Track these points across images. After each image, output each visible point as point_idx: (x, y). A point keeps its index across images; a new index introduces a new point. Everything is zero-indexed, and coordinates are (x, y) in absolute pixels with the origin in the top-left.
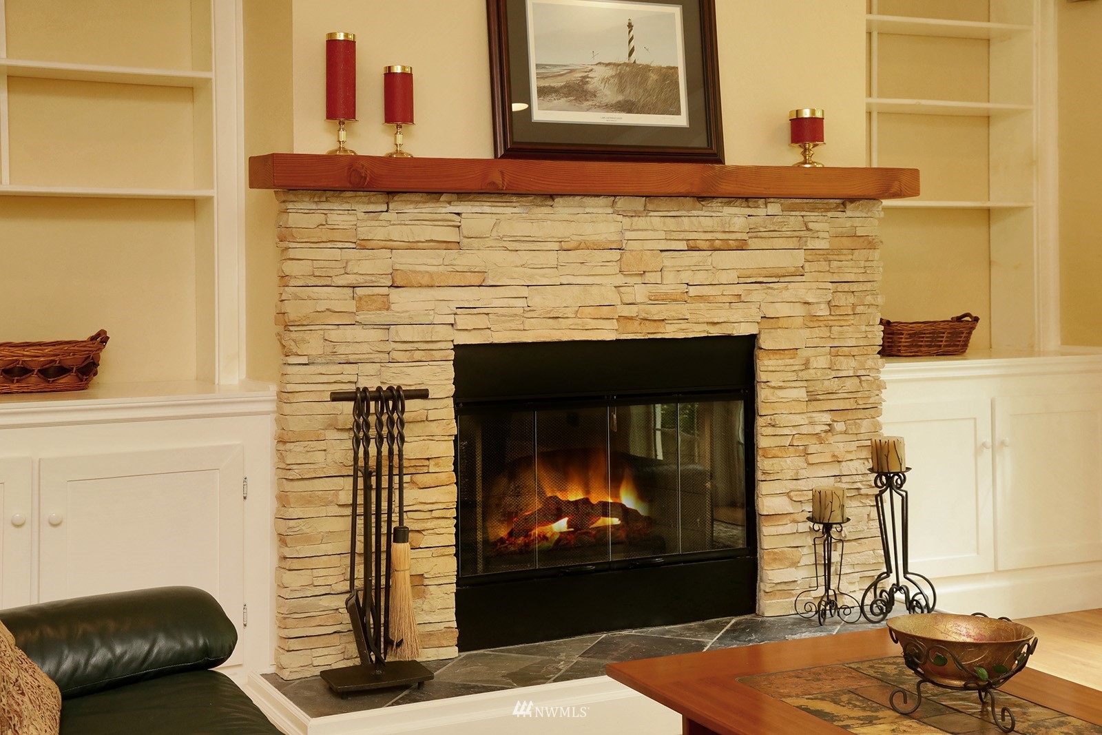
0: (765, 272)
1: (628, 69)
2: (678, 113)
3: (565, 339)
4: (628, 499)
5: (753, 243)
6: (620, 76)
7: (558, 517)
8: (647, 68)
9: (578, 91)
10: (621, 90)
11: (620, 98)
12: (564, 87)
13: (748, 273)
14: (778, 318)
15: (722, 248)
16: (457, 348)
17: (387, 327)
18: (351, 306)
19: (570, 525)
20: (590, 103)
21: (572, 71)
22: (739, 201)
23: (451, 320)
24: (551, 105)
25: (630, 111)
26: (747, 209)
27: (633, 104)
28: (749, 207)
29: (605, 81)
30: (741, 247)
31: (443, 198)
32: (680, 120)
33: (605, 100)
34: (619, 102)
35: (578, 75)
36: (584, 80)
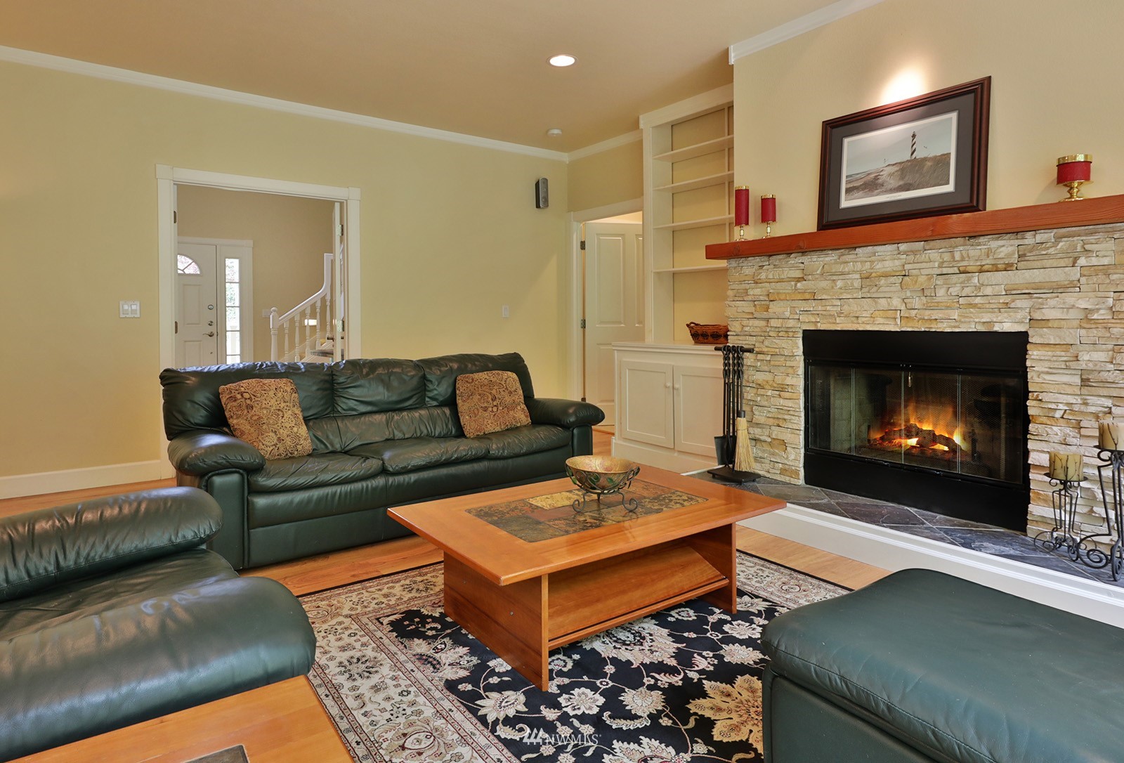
0: (1033, 285)
1: (909, 164)
2: (947, 183)
3: (860, 329)
4: (957, 438)
5: (1021, 265)
6: (902, 170)
7: (909, 436)
8: (925, 159)
9: (872, 185)
10: (902, 178)
11: (901, 183)
12: (863, 184)
13: (1016, 287)
14: (1048, 320)
15: (990, 270)
16: (804, 331)
17: (767, 320)
18: (752, 310)
19: (918, 443)
20: (878, 191)
21: (869, 174)
22: (1009, 235)
23: (797, 317)
24: (853, 197)
25: (908, 190)
26: (1016, 241)
27: (910, 184)
28: (1017, 239)
29: (891, 175)
30: (1008, 267)
31: (792, 256)
32: (950, 188)
33: (890, 187)
34: (900, 186)
35: (873, 176)
36: (876, 178)
